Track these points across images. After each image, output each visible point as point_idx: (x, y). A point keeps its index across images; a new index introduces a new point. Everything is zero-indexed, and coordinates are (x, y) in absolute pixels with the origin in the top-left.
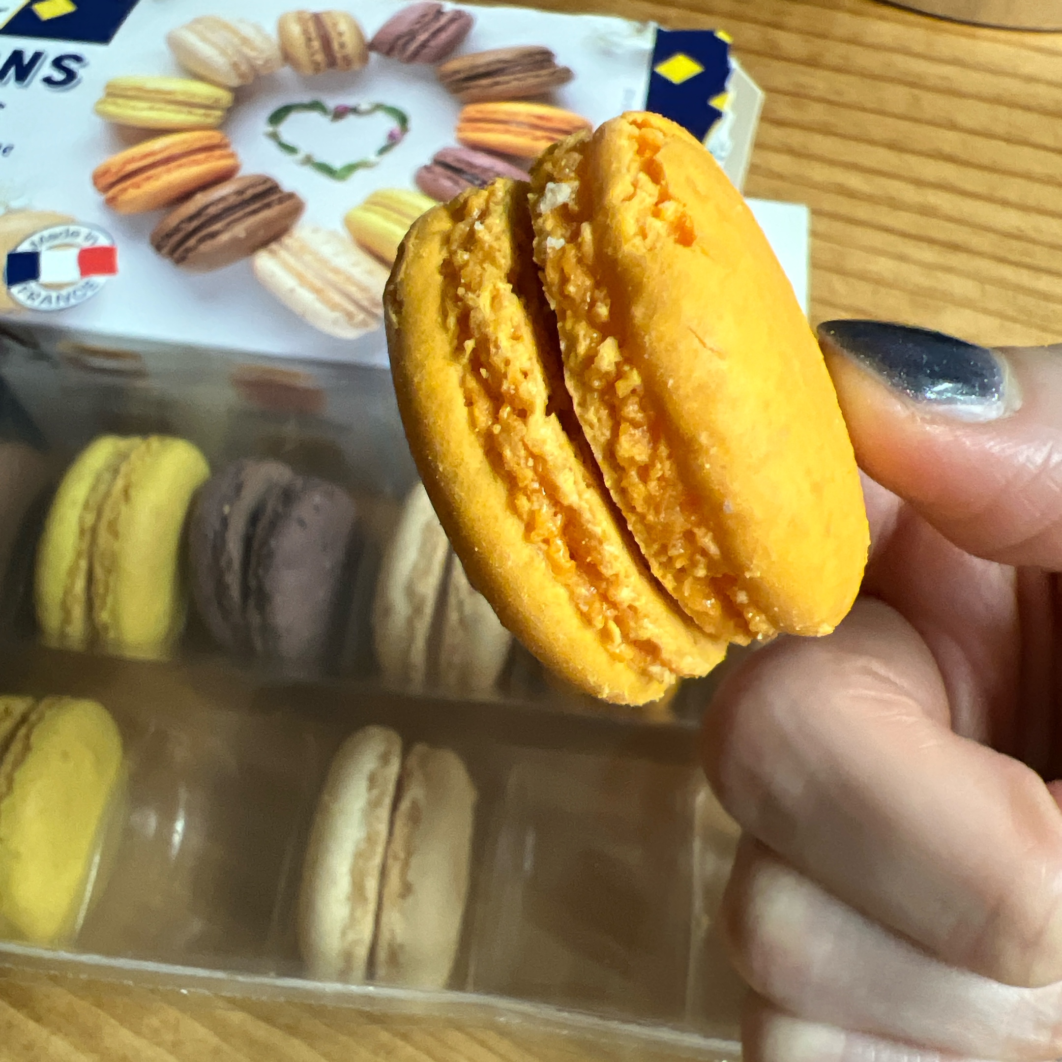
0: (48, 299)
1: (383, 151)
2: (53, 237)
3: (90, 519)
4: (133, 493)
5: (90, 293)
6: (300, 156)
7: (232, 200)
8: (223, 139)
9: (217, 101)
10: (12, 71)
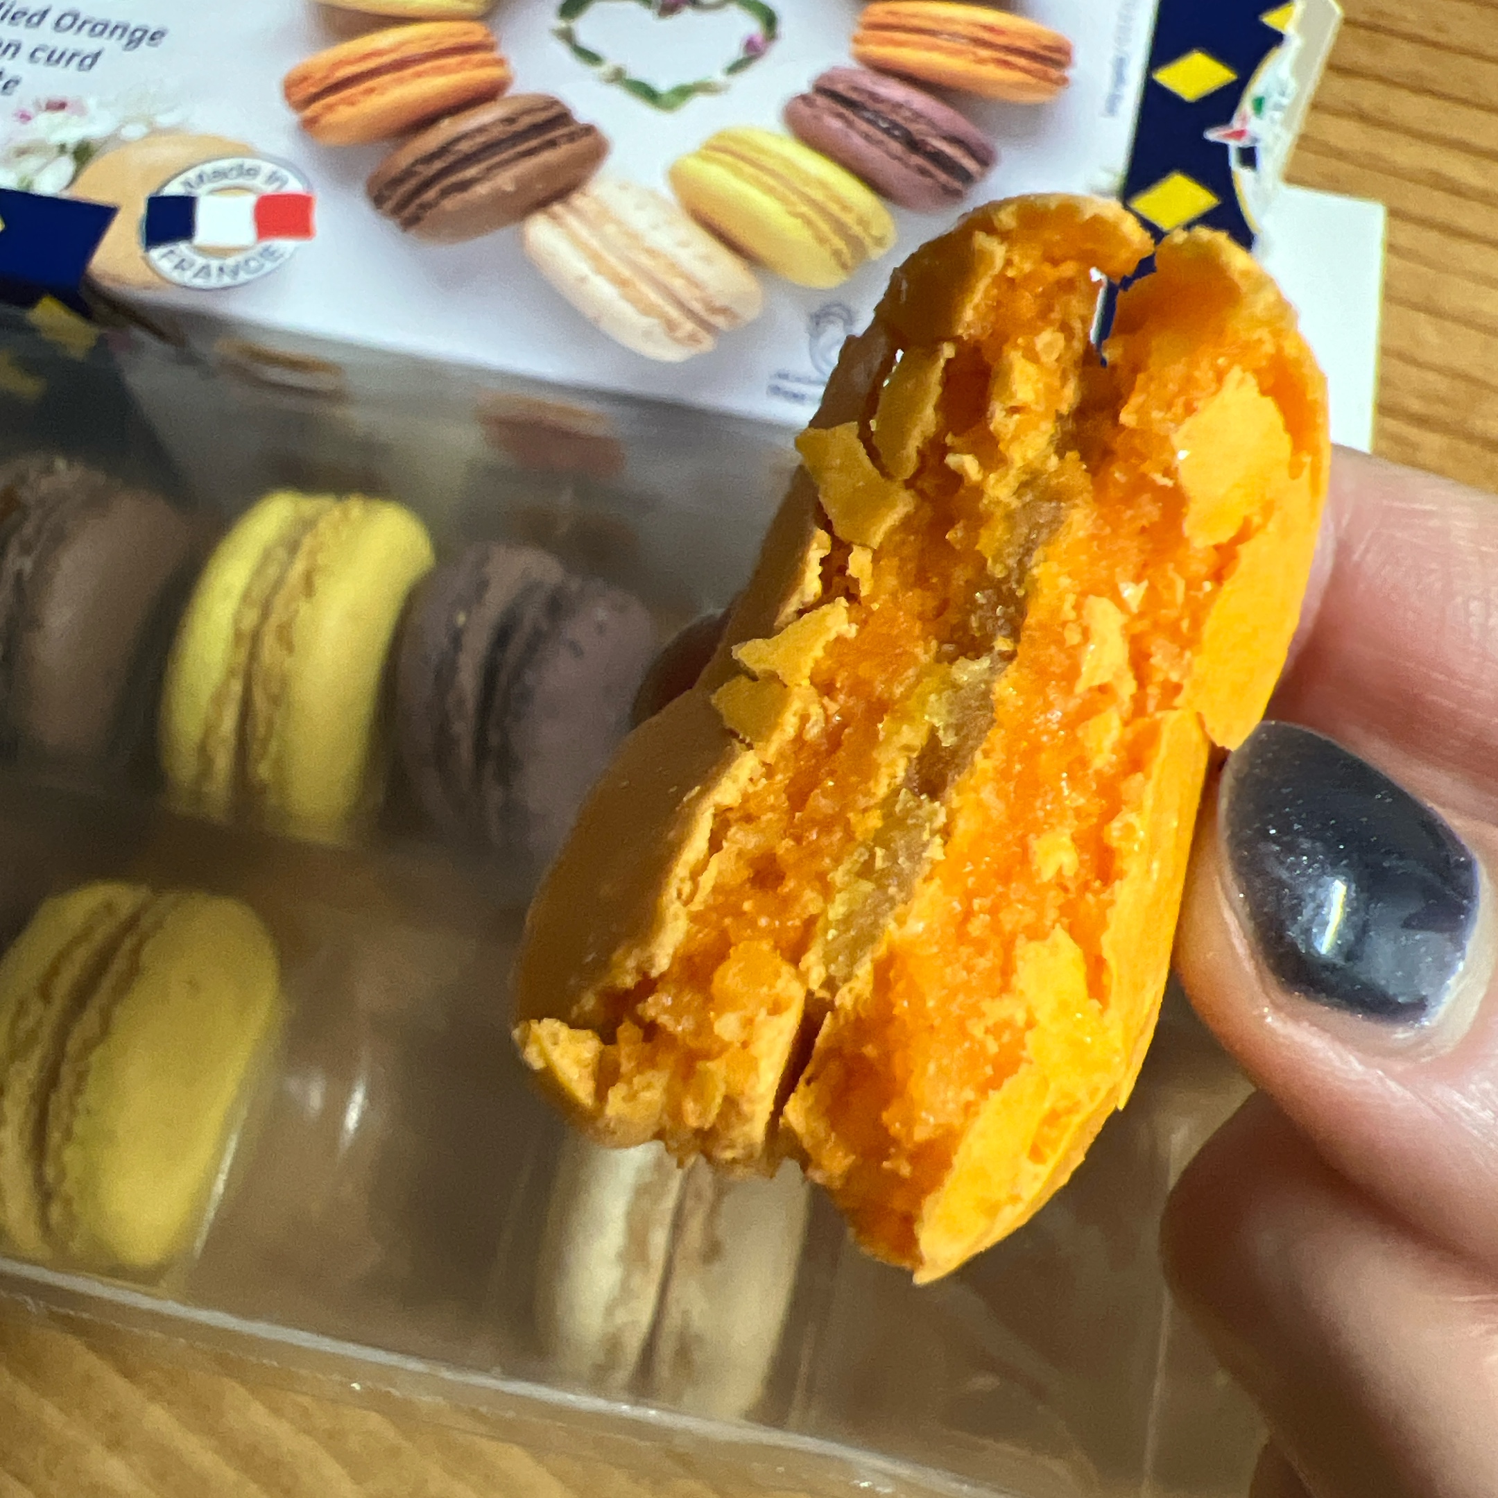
0: (205, 270)
1: (736, 68)
2: (219, 174)
3: (250, 618)
4: (319, 581)
5: (269, 266)
6: (606, 69)
7: (497, 133)
8: (487, 35)
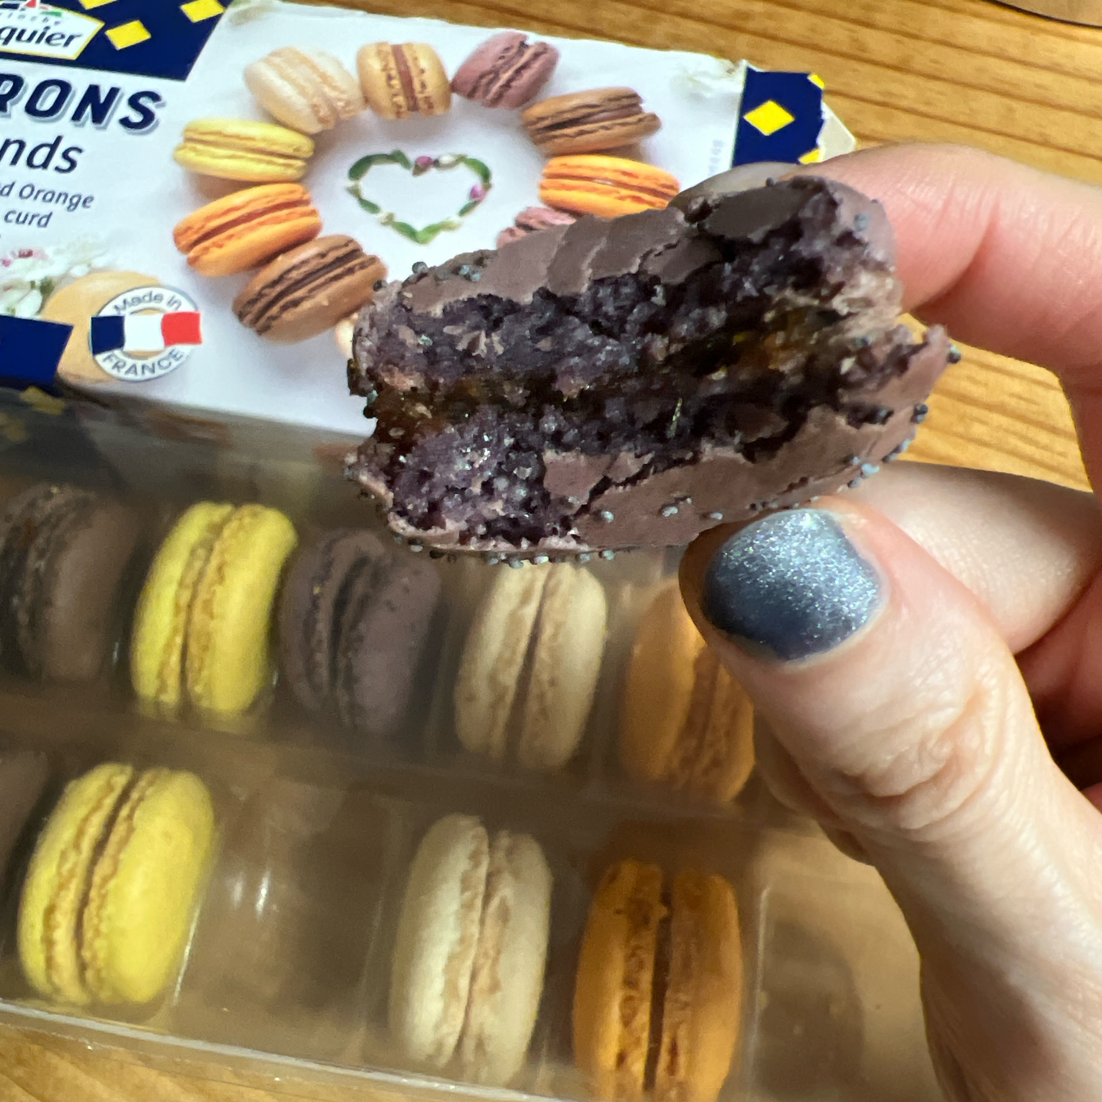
0: (133, 368)
1: (464, 211)
2: (139, 300)
3: (185, 597)
4: (227, 572)
5: (175, 364)
6: (382, 215)
7: (314, 264)
8: (304, 193)
9: (297, 150)
10: (89, 110)
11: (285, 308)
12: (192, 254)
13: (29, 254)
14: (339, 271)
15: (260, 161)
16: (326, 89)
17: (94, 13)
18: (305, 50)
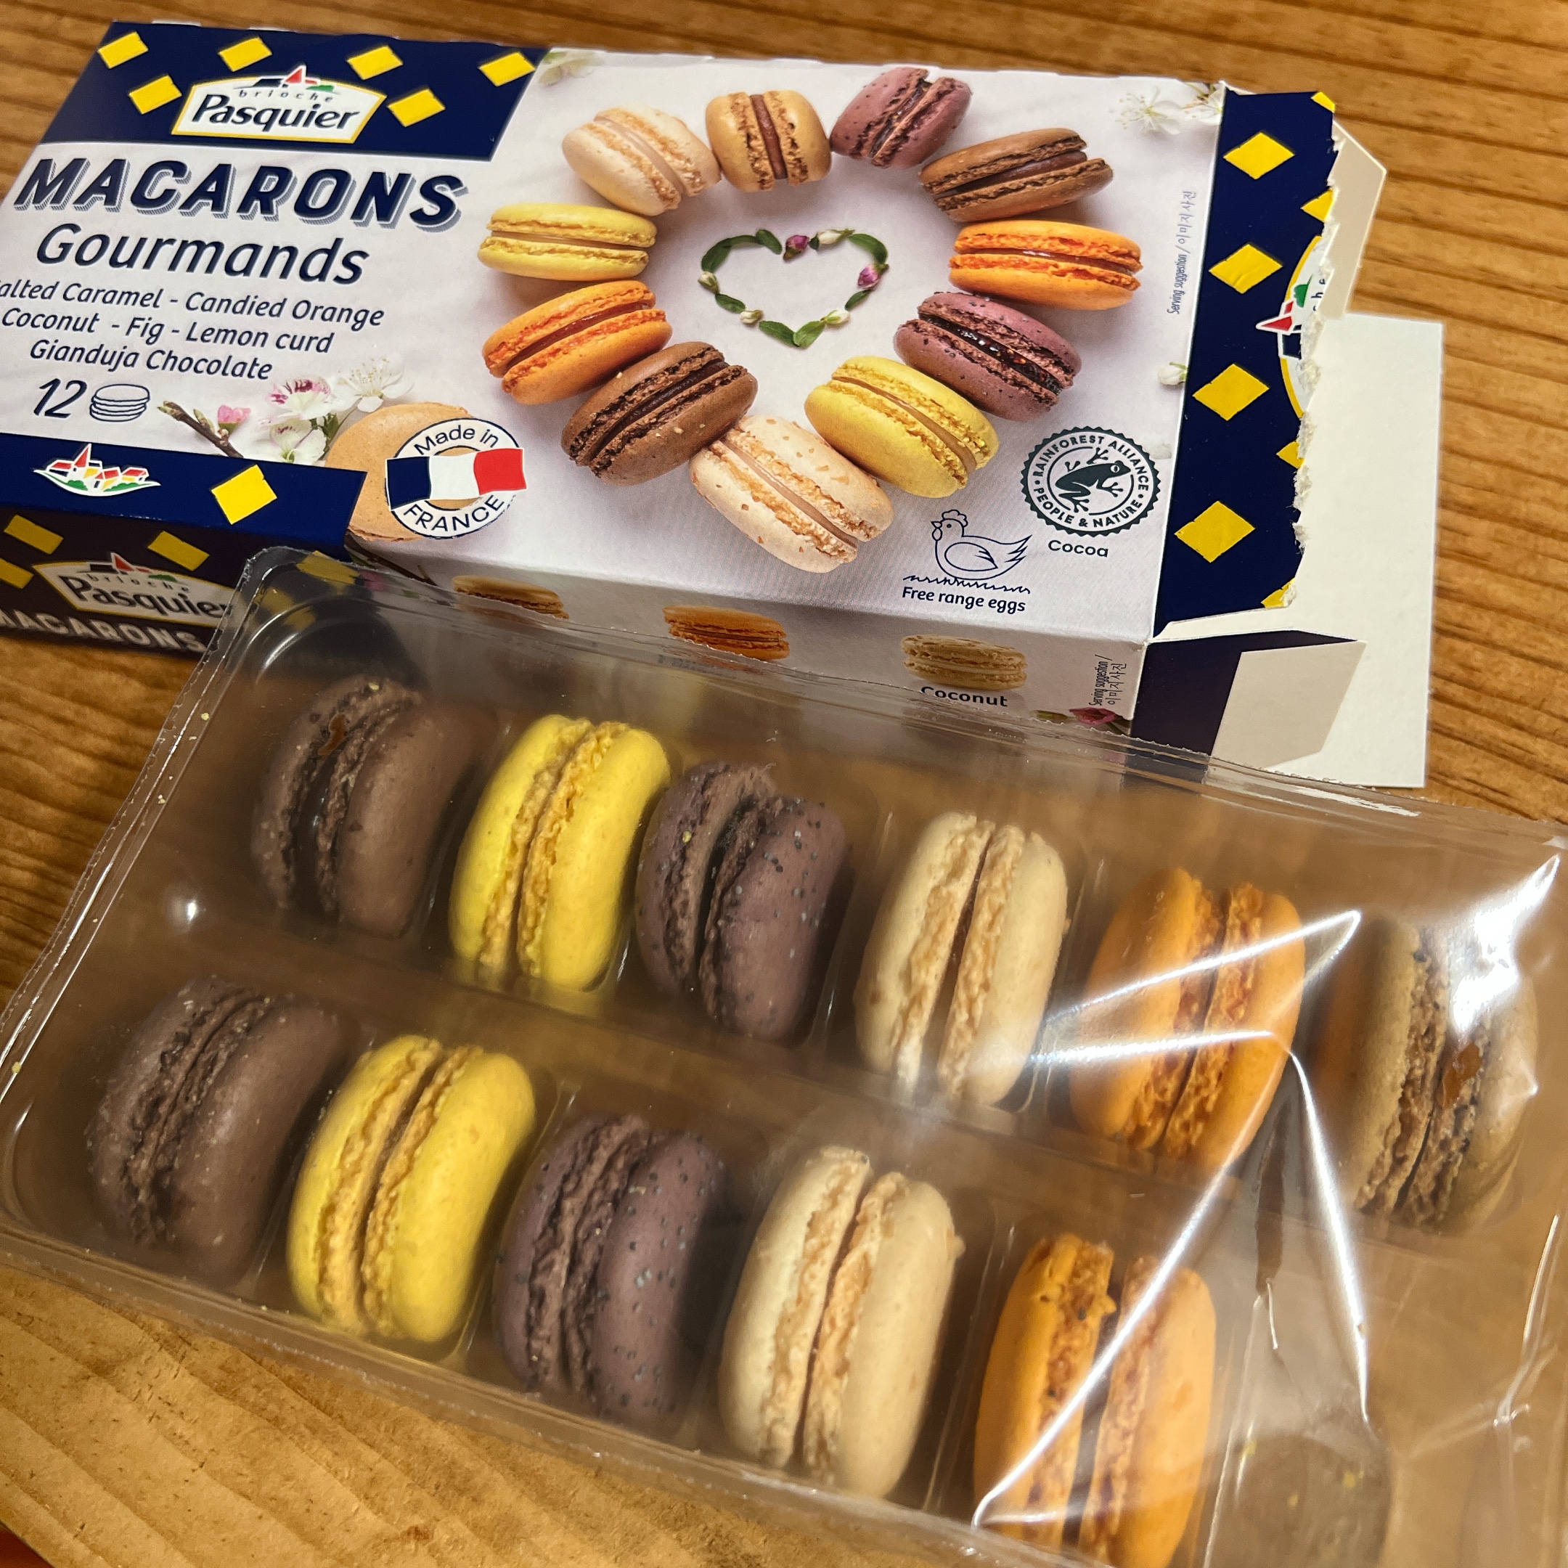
0: (442, 522)
1: (852, 303)
2: (445, 437)
3: (524, 833)
5: (493, 514)
6: (746, 314)
7: (665, 380)
8: (646, 292)
9: (635, 237)
10: (373, 203)
11: (627, 440)
12: (508, 376)
13: (309, 385)
14: (694, 388)
15: (587, 255)
16: (668, 158)
17: (373, 83)
18: (638, 110)
